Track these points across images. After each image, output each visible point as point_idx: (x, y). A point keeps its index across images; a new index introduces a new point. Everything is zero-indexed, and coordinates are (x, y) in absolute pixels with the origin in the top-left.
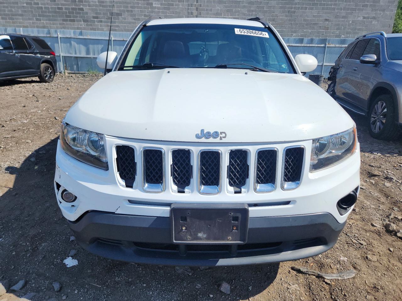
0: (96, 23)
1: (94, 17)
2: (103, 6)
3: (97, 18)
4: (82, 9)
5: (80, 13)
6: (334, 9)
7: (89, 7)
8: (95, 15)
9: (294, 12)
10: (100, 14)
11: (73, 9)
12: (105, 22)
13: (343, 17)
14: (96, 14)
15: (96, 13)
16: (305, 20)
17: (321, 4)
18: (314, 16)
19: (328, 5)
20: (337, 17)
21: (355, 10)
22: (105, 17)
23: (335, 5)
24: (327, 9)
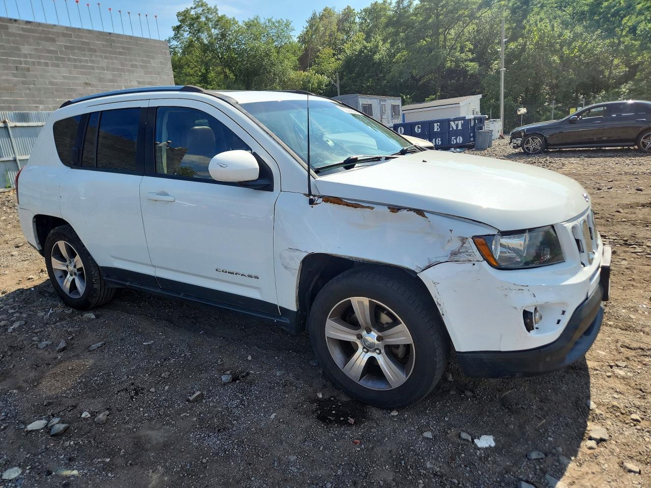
6: (93, 68)
9: (28, 70)
13: (110, 81)
16: (51, 83)
17: (69, 60)
18: (64, 77)
19: (80, 61)
20: (101, 80)
21: (123, 70)
23: (92, 61)
24: (82, 67)
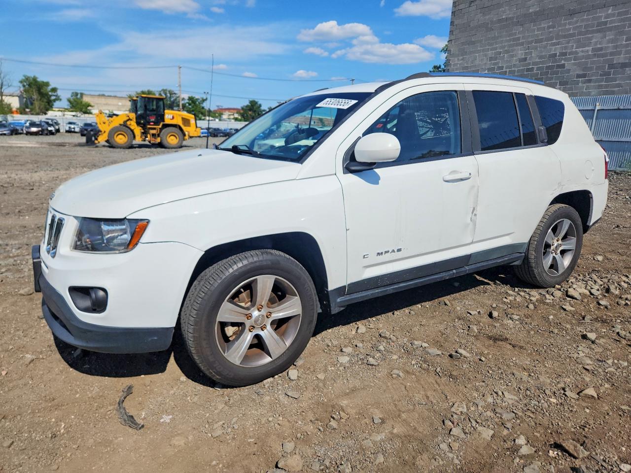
0: (580, 85)
1: (579, 76)
2: (599, 56)
3: (584, 76)
4: (563, 66)
5: (557, 73)
7: (574, 60)
8: (581, 73)
10: (591, 68)
11: (548, 67)
12: (596, 81)
14: (583, 70)
15: (585, 69)
22: (598, 72)
